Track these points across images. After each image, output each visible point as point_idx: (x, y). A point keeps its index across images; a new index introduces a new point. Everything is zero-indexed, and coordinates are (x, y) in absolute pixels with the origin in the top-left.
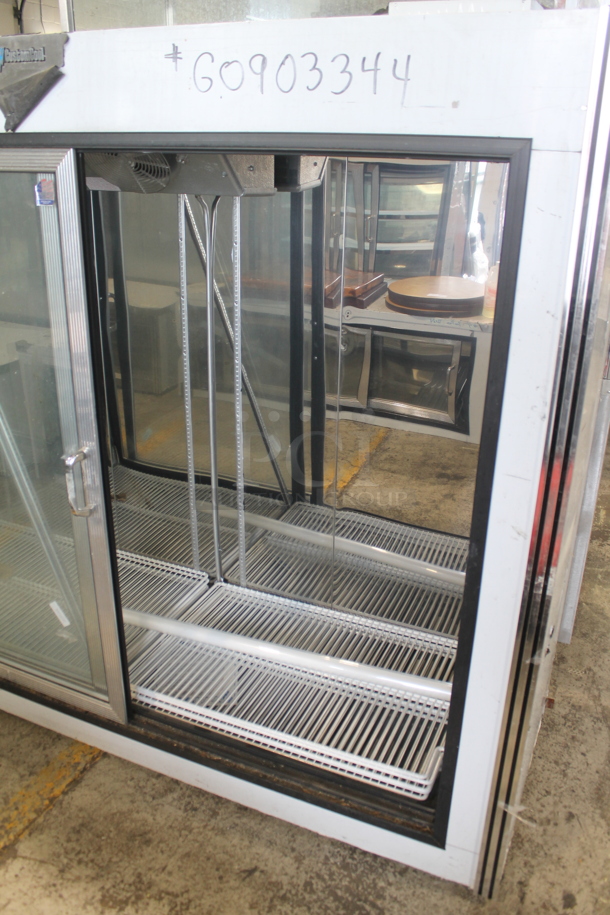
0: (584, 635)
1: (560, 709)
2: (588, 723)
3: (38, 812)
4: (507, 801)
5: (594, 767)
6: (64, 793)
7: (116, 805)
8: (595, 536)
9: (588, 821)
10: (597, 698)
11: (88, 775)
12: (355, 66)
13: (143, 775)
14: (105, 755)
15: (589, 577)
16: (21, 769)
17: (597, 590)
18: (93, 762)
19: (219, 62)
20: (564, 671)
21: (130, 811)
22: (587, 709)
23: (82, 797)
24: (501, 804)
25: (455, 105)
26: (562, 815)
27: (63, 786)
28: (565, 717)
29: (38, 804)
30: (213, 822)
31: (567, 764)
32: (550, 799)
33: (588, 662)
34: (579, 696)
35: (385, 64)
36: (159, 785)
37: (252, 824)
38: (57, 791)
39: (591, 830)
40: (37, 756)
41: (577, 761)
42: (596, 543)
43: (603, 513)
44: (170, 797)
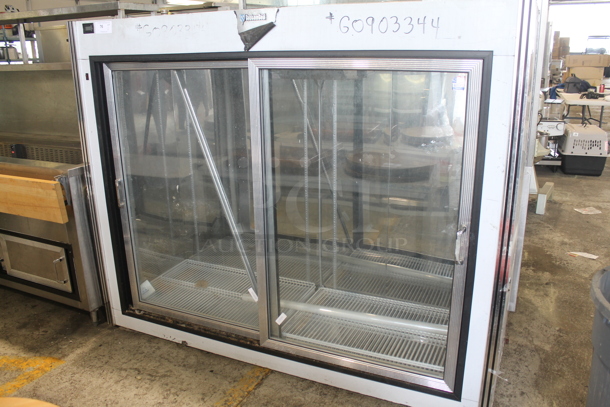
0: (522, 313)
1: (512, 347)
2: (527, 352)
3: (243, 397)
4: (493, 368)
5: (533, 372)
6: (255, 389)
7: (283, 394)
8: (523, 265)
9: (532, 395)
10: (531, 342)
11: (265, 381)
12: (415, 22)
13: (294, 380)
14: (272, 371)
15: (520, 285)
16: (229, 379)
17: (526, 291)
18: (266, 376)
19: (352, 20)
20: (512, 329)
21: (291, 396)
22: (526, 346)
23: (263, 391)
24: (490, 370)
25: (459, 37)
26: (518, 393)
27: (253, 386)
28: (515, 350)
29: (242, 394)
30: (336, 400)
31: (519, 371)
32: (511, 386)
33: (525, 325)
34: (521, 340)
35: (429, 21)
36: (304, 384)
37: (357, 400)
38: (250, 389)
39: (534, 399)
40: (236, 373)
41: (523, 369)
42: (524, 269)
43: (526, 254)
44: (311, 390)
